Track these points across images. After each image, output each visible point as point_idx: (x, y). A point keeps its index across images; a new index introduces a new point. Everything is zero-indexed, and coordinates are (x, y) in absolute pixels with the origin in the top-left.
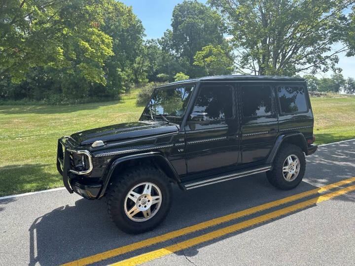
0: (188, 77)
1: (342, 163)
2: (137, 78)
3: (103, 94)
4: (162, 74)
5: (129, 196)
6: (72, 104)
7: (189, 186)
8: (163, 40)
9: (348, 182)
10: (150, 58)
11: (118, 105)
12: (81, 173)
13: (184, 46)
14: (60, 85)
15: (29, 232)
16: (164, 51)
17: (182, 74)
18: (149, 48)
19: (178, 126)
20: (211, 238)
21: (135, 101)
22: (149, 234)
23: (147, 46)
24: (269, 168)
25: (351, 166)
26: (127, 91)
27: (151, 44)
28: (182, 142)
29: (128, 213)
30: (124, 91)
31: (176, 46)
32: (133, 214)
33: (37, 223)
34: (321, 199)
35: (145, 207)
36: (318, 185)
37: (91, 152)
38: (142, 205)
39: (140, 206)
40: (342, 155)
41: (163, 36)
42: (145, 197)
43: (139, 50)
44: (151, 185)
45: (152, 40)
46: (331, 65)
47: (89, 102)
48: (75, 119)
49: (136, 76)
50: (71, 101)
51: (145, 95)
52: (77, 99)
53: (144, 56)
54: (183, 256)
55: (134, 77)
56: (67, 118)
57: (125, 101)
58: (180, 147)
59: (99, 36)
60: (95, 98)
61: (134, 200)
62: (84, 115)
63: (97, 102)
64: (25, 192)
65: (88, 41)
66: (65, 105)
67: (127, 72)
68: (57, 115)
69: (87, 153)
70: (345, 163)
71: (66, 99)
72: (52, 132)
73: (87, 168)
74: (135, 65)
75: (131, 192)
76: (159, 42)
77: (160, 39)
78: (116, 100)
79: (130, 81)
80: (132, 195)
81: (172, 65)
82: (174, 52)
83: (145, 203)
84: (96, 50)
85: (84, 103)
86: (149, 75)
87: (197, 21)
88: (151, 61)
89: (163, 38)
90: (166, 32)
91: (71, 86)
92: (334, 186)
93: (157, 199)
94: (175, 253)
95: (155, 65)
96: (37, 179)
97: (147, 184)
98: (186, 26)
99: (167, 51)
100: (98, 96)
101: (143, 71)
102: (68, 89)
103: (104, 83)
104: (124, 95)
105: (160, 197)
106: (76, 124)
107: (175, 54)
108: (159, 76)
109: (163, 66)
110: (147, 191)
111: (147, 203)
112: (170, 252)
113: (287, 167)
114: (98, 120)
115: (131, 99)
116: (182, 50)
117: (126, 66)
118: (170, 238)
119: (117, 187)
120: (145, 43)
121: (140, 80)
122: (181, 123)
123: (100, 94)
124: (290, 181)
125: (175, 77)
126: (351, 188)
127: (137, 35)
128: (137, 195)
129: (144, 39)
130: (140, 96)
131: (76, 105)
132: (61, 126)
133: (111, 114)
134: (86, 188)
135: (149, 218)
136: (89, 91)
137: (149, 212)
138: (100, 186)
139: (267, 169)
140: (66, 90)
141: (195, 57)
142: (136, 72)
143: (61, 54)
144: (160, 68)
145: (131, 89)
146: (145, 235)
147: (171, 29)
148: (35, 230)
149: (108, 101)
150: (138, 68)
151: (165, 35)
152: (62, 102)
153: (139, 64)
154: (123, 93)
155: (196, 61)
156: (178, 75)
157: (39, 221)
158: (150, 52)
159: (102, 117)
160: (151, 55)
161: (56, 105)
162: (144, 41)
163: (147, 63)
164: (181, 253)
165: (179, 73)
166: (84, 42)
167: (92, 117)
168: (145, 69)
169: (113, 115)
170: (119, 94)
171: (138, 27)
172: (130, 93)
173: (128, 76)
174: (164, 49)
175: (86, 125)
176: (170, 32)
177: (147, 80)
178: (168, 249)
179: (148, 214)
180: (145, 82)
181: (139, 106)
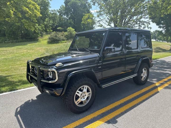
0: (74, 29)
1: (158, 71)
2: (46, 29)
3: (29, 37)
4: (60, 28)
5: (76, 93)
6: (12, 42)
7: (104, 86)
8: (60, 10)
9: (166, 80)
10: (53, 19)
11: (38, 43)
12: (50, 82)
13: (71, 14)
14: (4, 32)
15: (15, 117)
16: (60, 16)
17: (71, 28)
18: (52, 14)
19: (98, 54)
20: (120, 113)
21: (46, 41)
22: (86, 112)
23: (51, 13)
24: (136, 75)
25: (162, 72)
26: (42, 36)
27: (53, 12)
28: (100, 63)
29: (76, 102)
30: (40, 36)
31: (67, 14)
32: (78, 103)
33: (18, 111)
34: (159, 89)
35: (84, 98)
36: (155, 82)
37: (57, 69)
38: (82, 98)
39: (81, 98)
40: (156, 67)
41: (60, 8)
42: (84, 93)
43: (47, 15)
44: (87, 86)
45: (54, 10)
46: (147, 26)
47: (21, 42)
48: (15, 50)
49: (46, 28)
50: (11, 41)
51: (52, 38)
52: (14, 40)
53: (50, 18)
54: (111, 124)
55: (45, 29)
56: (11, 50)
57: (41, 41)
58: (99, 66)
59: (33, 5)
60: (24, 40)
61: (79, 95)
62: (21, 49)
63: (26, 41)
64: (3, 93)
65: (27, 7)
66: (8, 43)
67: (41, 26)
68: (4, 49)
69: (54, 70)
70: (159, 71)
71: (8, 40)
72: (4, 58)
73: (54, 79)
74: (45, 23)
75: (78, 91)
76: (58, 11)
77: (58, 10)
78: (36, 40)
79: (43, 31)
80: (78, 93)
81: (65, 23)
82: (65, 16)
83: (84, 96)
84: (33, 13)
85: (18, 42)
86: (52, 28)
87: (77, 1)
88: (53, 21)
89: (60, 9)
90: (61, 6)
91: (11, 33)
92: (161, 82)
93: (89, 94)
94: (106, 122)
95: (56, 23)
96: (7, 84)
97: (85, 86)
98: (72, 4)
99: (62, 16)
100: (26, 38)
101: (49, 26)
102: (9, 34)
103: (37, 31)
104: (40, 38)
105: (91, 92)
106: (16, 53)
107: (66, 18)
108: (58, 28)
109: (60, 23)
110: (85, 90)
111: (85, 96)
112: (103, 122)
113: (142, 74)
114: (28, 51)
115: (44, 40)
116: (70, 16)
117: (41, 23)
118: (99, 114)
119: (71, 88)
120: (50, 11)
121: (48, 31)
122: (100, 53)
123: (27, 37)
124: (143, 80)
125: (68, 29)
126: (169, 83)
127: (46, 7)
128: (80, 93)
129: (50, 9)
130: (50, 39)
131: (14, 43)
132: (8, 54)
133: (35, 48)
134: (54, 90)
135: (86, 104)
136: (21, 36)
137: (86, 101)
138: (62, 88)
139: (135, 75)
140: (8, 35)
141: (82, 19)
142: (46, 26)
143: (12, 14)
144: (59, 25)
145: (43, 35)
146: (84, 114)
147: (64, 5)
148: (19, 116)
149: (32, 41)
150: (47, 24)
151: (61, 8)
152: (6, 42)
153: (47, 22)
154: (39, 37)
155: (83, 21)
156: (69, 28)
157: (19, 110)
158: (53, 16)
159: (30, 49)
160: (53, 18)
161: (3, 43)
162: (50, 10)
163: (51, 22)
164: (108, 122)
165: (69, 27)
166: (26, 8)
167: (25, 49)
168: (50, 25)
169: (36, 48)
170: (37, 37)
171: (47, 2)
172: (43, 37)
173: (42, 28)
174: (60, 15)
175: (22, 54)
176: (63, 6)
177: (52, 31)
178: (101, 121)
179: (85, 102)
180: (51, 32)
181: (49, 44)
